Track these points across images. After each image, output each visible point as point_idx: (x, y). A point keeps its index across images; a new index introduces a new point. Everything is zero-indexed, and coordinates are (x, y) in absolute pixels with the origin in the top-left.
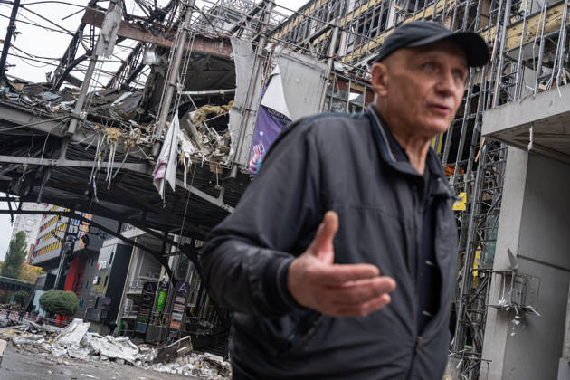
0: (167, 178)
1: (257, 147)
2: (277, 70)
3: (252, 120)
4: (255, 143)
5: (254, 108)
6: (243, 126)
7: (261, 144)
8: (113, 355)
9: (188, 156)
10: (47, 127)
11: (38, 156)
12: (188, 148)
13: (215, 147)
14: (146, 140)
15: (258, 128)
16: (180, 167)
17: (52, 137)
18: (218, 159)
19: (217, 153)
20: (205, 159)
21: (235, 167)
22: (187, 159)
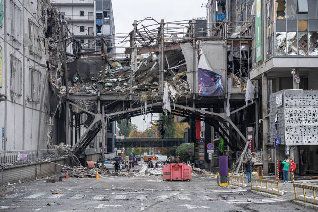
0: (167, 108)
1: (200, 85)
2: (202, 52)
3: (197, 74)
4: (200, 83)
5: (197, 69)
6: (194, 78)
7: (202, 83)
8: (157, 174)
9: (174, 96)
10: (123, 99)
11: (122, 110)
12: (174, 93)
13: (184, 90)
14: (157, 95)
15: (200, 77)
16: (172, 102)
17: (126, 102)
18: (186, 94)
19: (186, 92)
20: (181, 96)
21: (194, 95)
22: (174, 99)
